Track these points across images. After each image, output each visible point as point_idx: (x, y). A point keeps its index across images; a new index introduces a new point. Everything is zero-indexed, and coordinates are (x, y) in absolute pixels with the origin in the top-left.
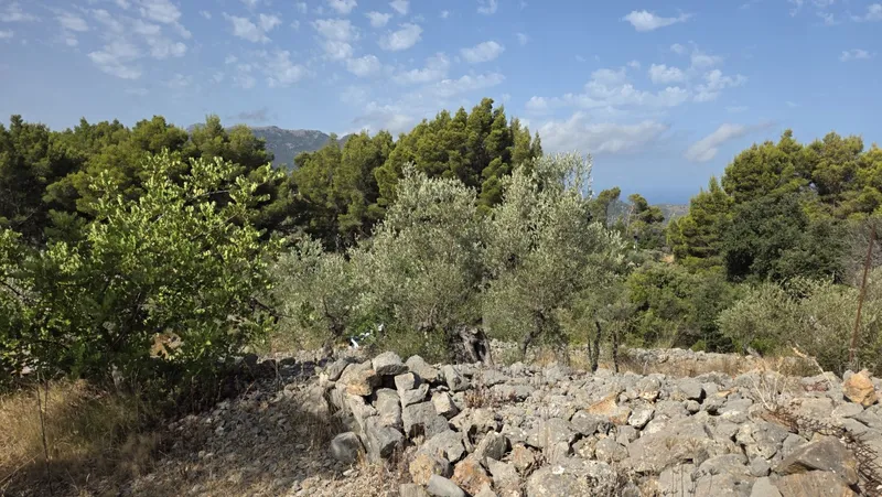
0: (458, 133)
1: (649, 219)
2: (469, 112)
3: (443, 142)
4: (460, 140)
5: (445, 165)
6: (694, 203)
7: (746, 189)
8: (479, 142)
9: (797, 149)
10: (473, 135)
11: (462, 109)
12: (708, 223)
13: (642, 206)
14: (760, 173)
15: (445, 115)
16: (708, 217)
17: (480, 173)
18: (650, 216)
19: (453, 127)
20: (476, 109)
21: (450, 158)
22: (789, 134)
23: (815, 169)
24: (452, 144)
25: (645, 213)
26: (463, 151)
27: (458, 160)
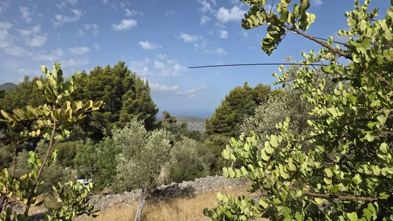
0: (109, 77)
1: (171, 122)
2: (112, 67)
3: (101, 81)
4: (110, 80)
5: (103, 93)
6: (217, 111)
7: (235, 105)
8: (120, 82)
9: (250, 89)
10: (117, 78)
11: (109, 66)
12: (223, 119)
13: (168, 116)
14: (240, 98)
15: (99, 68)
16: (223, 116)
17: (120, 97)
18: (171, 120)
19: (106, 74)
20: (116, 66)
21: (105, 90)
22: (246, 83)
23: (258, 96)
24: (106, 82)
25: (169, 119)
26: (113, 86)
27: (110, 90)
